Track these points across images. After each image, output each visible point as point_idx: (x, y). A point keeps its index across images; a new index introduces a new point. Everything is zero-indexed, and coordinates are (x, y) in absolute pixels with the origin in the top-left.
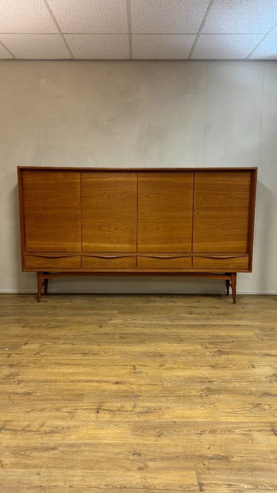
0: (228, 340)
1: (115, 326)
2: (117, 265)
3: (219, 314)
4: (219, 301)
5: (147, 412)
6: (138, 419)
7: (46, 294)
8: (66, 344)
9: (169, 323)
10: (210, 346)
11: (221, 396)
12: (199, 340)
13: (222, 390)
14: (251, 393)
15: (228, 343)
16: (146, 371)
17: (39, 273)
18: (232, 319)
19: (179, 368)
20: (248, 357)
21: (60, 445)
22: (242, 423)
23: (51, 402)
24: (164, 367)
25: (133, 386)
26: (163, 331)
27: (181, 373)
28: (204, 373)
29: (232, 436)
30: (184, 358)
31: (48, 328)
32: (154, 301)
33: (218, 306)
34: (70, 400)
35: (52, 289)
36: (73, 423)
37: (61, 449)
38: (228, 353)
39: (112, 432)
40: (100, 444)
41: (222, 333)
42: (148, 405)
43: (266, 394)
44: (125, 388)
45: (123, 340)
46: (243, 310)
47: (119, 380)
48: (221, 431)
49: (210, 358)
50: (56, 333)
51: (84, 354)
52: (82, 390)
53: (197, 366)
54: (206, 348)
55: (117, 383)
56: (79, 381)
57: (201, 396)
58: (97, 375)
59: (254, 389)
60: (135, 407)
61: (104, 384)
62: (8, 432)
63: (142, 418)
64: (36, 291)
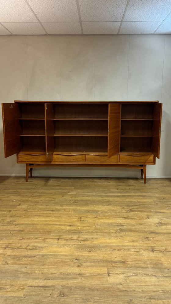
0: (137, 204)
1: (72, 196)
2: (73, 160)
3: (135, 190)
4: (136, 182)
5: (85, 240)
6: (80, 244)
7: (31, 177)
8: (43, 205)
9: (104, 194)
10: (125, 207)
11: (127, 233)
12: (120, 204)
13: (128, 230)
14: (144, 232)
15: (136, 205)
16: (87, 220)
17: (27, 164)
18: (141, 192)
19: (106, 218)
20: (146, 213)
21: (37, 255)
22: (136, 246)
23: (34, 235)
24: (97, 218)
25: (79, 228)
26: (100, 199)
27: (106, 221)
28: (120, 221)
29: (129, 252)
30: (109, 213)
31: (32, 196)
32: (96, 182)
33: (135, 185)
34: (43, 234)
35: (35, 174)
36: (45, 245)
37: (38, 257)
38: (135, 211)
39: (65, 249)
40: (59, 255)
41: (134, 200)
42: (86, 236)
43: (153, 232)
44: (74, 228)
45: (75, 203)
46: (149, 187)
47: (71, 224)
48: (124, 250)
49: (124, 214)
50: (37, 199)
51: (53, 211)
52: (50, 229)
53: (116, 217)
54: (123, 208)
55: (70, 226)
56: (49, 225)
57: (116, 233)
58: (59, 222)
59: (146, 230)
60: (79, 237)
61: (63, 227)
62: (10, 249)
63: (82, 243)
64: (25, 175)
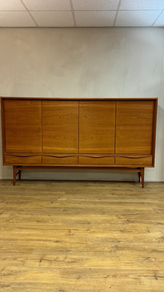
0: (135, 213)
1: (62, 203)
3: (132, 195)
4: (133, 186)
5: (73, 262)
6: (66, 267)
7: (20, 180)
8: (28, 214)
9: (98, 201)
10: (122, 217)
11: (124, 252)
12: (116, 213)
13: (125, 248)
14: (145, 250)
15: (134, 215)
16: (77, 234)
17: (14, 167)
18: (139, 198)
19: (99, 232)
20: (146, 225)
21: (12, 284)
22: (135, 270)
23: (12, 254)
24: (89, 231)
25: (67, 244)
26: (93, 206)
27: (100, 235)
28: (116, 235)
29: (127, 280)
30: (104, 225)
31: (18, 203)
32: (90, 186)
33: (132, 189)
34: (24, 253)
35: (24, 176)
36: (24, 268)
37: (13, 286)
38: (133, 222)
39: (48, 275)
40: (39, 283)
41: (131, 208)
42: (75, 257)
43: (154, 251)
44: (61, 245)
45: (65, 212)
46: (148, 192)
47: (58, 239)
48: (121, 276)
49: (121, 225)
50: (22, 207)
51: (38, 221)
52: (33, 246)
53: (111, 231)
54: (120, 218)
55: (57, 242)
56: (32, 240)
57: (111, 252)
58: (44, 236)
59: (146, 247)
60: (66, 258)
61: (48, 243)
63: (70, 266)
64: (12, 178)
